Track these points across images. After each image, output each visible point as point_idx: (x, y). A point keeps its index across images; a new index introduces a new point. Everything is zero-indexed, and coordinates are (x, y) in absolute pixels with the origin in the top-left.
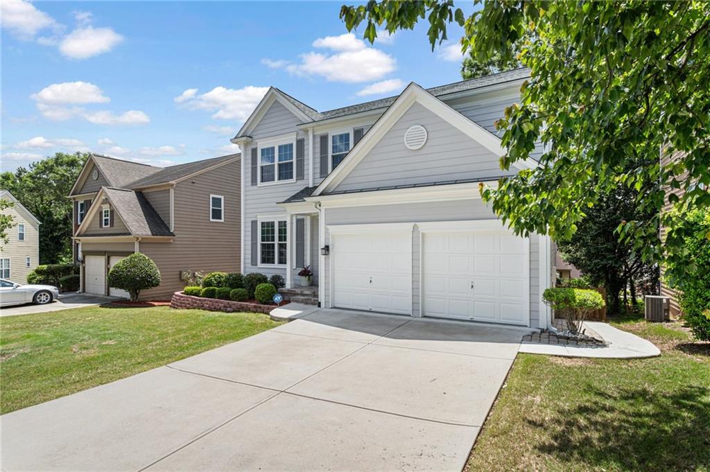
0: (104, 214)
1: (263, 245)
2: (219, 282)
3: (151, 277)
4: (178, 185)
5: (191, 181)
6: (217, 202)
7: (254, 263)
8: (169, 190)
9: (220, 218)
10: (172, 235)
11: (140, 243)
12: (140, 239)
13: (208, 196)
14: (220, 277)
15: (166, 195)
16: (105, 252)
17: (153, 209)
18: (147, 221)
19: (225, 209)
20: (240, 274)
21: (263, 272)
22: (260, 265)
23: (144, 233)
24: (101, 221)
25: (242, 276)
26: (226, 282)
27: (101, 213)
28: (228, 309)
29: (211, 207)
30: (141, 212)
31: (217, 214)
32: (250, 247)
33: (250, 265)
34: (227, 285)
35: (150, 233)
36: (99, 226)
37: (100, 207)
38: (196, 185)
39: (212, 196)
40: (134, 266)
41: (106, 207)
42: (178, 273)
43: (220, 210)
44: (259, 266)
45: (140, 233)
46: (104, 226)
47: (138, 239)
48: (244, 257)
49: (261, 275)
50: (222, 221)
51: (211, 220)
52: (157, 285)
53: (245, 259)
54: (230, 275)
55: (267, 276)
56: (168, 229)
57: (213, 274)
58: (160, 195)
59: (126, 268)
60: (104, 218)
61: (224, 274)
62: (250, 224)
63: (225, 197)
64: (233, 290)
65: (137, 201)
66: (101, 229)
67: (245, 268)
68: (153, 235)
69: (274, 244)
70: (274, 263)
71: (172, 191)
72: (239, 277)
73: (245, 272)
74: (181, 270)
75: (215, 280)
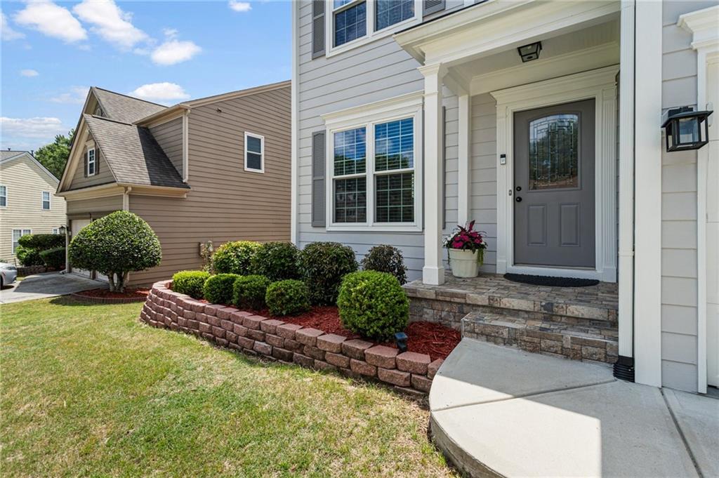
0: (89, 156)
1: (338, 183)
2: (246, 262)
3: (140, 251)
4: (195, 111)
5: (216, 108)
6: (254, 143)
7: (318, 221)
8: (182, 118)
9: (259, 168)
10: (186, 186)
11: (130, 196)
12: (130, 189)
13: (241, 134)
14: (248, 250)
15: (178, 127)
16: (90, 214)
17: (162, 150)
18: (147, 165)
19: (265, 155)
20: (289, 245)
21: (344, 241)
22: (331, 225)
23: (138, 180)
24: (86, 167)
25: (295, 250)
26: (258, 261)
27: (86, 155)
28: (259, 345)
29: (246, 151)
30: (140, 152)
31: (254, 161)
32: (309, 189)
33: (309, 227)
34: (262, 269)
35: (148, 181)
36: (83, 174)
37: (85, 147)
38: (222, 114)
39: (247, 134)
40: (111, 232)
41: (91, 147)
42: (196, 245)
43: (260, 156)
44: (328, 228)
45: (130, 180)
46: (89, 175)
47: (126, 188)
48: (298, 209)
49: (338, 246)
50: (262, 171)
51: (246, 169)
52: (153, 264)
53: (299, 214)
54: (267, 247)
55: (354, 248)
56: (180, 177)
57: (234, 244)
58: (170, 129)
59: (96, 235)
60: (89, 162)
61: (255, 245)
62: (310, 142)
63: (265, 138)
64: (273, 285)
65: (138, 138)
66: (87, 179)
67: (299, 232)
68: (153, 184)
69: (364, 179)
70: (364, 220)
71: (186, 121)
72: (287, 253)
73: (299, 241)
74: (199, 240)
75: (238, 256)
